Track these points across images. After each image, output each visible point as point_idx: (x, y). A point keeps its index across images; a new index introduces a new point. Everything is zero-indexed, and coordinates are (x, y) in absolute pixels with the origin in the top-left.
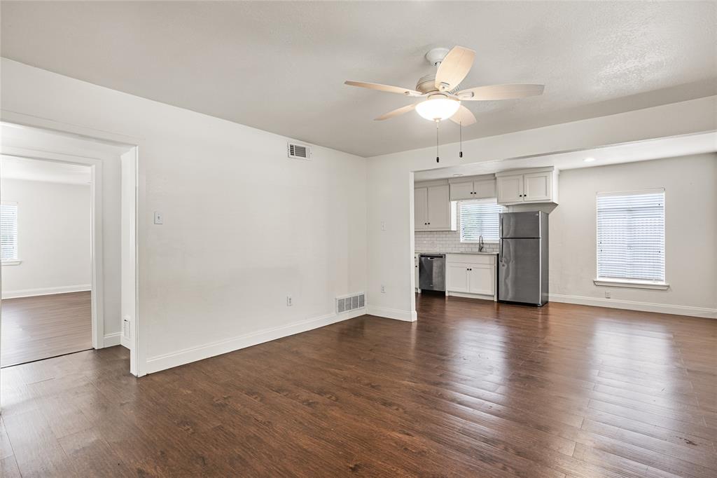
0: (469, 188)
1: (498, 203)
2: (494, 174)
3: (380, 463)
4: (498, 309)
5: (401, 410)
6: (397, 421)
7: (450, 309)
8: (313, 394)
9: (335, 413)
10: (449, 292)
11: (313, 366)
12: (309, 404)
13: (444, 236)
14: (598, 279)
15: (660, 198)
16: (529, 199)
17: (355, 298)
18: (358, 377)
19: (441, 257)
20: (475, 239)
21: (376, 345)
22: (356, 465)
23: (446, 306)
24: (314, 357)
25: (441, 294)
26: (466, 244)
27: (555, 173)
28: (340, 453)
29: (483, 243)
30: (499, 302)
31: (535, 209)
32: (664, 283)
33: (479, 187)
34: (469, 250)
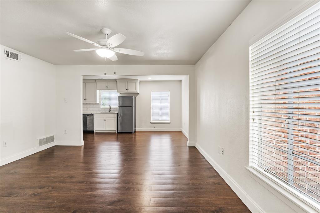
0: (105, 84)
1: (118, 92)
2: (116, 80)
3: (86, 206)
4: (117, 136)
5: (88, 183)
6: (88, 187)
7: (96, 138)
8: (36, 190)
9: (54, 194)
10: (96, 130)
11: (30, 177)
12: (36, 195)
13: (93, 105)
14: (152, 121)
15: (168, 93)
16: (130, 91)
17: (49, 138)
18: (61, 175)
19: (92, 115)
20: (107, 106)
21: (66, 159)
22: (74, 211)
23: (95, 137)
24: (29, 172)
25: (92, 132)
26: (103, 109)
27: (138, 81)
28: (64, 209)
29: (111, 109)
30: (118, 133)
31: (131, 95)
32: (169, 121)
33: (110, 85)
34: (104, 112)
